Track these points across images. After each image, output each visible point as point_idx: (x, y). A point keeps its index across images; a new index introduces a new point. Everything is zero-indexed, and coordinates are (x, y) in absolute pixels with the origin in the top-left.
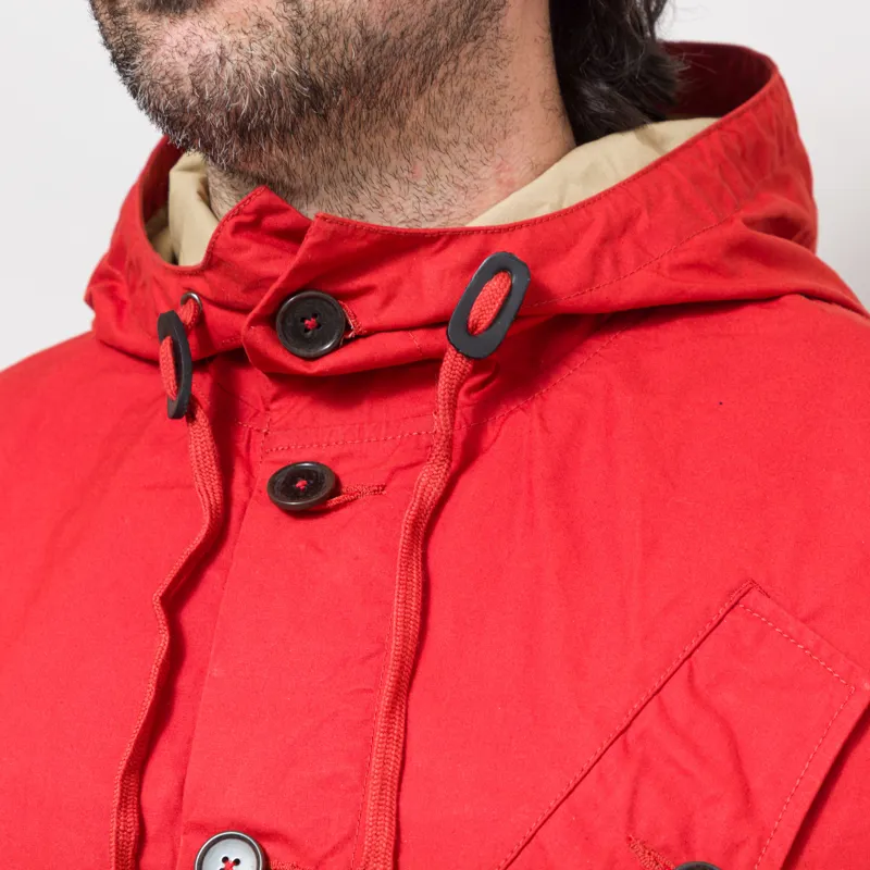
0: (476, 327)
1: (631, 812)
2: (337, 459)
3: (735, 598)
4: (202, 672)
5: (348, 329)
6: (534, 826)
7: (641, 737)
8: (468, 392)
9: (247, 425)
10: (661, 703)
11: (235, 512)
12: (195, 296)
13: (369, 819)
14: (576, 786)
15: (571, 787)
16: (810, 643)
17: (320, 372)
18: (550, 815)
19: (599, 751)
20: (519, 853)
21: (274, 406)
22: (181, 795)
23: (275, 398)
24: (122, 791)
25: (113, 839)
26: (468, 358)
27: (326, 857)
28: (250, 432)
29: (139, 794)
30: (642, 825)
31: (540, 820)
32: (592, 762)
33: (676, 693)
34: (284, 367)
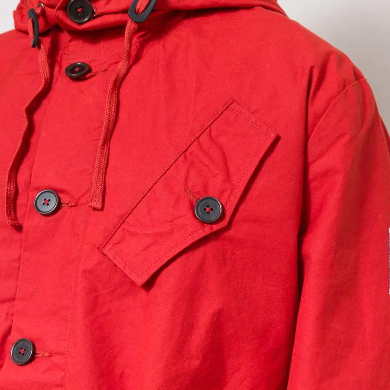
0: (138, 11)
1: (186, 179)
2: (90, 62)
3: (227, 106)
4: (40, 135)
5: (94, 13)
6: (152, 185)
7: (191, 154)
8: (138, 38)
9: (61, 52)
10: (199, 142)
11: (54, 80)
12: (42, 5)
13: (94, 183)
14: (167, 171)
15: (165, 171)
16: (254, 121)
17: (83, 29)
18: (157, 181)
19: (176, 158)
20: (146, 195)
21: (70, 44)
22: (31, 178)
23: (70, 41)
24: (9, 176)
25: (6, 193)
26: (136, 23)
27: (80, 198)
28: (62, 54)
29: (16, 178)
30: (190, 184)
31: (154, 182)
32: (173, 162)
33: (204, 138)
34: (72, 28)
